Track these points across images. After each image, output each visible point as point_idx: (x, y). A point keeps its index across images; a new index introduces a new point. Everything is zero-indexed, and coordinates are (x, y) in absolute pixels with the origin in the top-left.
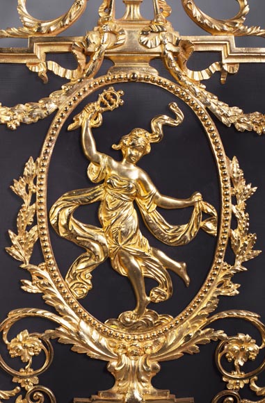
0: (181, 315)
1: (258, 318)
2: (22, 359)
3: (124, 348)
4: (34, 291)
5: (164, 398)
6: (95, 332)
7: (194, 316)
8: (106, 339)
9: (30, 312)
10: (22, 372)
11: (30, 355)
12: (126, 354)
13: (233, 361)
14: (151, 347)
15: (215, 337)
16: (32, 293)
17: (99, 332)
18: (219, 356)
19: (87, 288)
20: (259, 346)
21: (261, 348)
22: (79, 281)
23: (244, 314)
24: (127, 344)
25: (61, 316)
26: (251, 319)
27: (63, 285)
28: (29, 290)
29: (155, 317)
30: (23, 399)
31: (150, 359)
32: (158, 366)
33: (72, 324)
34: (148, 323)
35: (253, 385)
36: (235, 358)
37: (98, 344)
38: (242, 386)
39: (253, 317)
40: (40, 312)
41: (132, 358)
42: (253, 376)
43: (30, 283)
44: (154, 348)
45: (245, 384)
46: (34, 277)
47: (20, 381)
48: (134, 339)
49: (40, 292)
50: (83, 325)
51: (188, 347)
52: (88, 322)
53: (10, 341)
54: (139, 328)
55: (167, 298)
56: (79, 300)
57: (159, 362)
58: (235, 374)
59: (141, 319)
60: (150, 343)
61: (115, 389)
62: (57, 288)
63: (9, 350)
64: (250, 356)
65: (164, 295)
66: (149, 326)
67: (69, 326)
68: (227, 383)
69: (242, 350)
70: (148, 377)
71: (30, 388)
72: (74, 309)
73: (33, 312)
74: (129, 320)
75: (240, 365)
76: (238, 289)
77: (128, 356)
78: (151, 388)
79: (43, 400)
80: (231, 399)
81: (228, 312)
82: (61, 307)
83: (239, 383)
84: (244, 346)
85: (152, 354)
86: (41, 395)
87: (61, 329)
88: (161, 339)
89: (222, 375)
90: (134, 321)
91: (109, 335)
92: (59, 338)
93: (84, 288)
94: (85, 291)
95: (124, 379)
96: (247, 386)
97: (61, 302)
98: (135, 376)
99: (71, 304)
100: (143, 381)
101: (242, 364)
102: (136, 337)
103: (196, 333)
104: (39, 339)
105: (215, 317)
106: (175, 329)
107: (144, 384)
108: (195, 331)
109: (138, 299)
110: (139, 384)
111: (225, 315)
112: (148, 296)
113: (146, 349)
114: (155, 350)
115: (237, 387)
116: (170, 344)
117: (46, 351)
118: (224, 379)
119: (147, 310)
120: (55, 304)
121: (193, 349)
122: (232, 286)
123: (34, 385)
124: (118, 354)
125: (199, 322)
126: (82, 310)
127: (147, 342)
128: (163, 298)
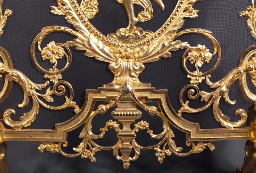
0: (159, 30)
1: (211, 34)
2: (51, 61)
3: (120, 53)
4: (59, 14)
5: (147, 88)
6: (100, 42)
7: (167, 31)
8: (108, 47)
9: (56, 28)
10: (51, 71)
11: (56, 59)
12: (121, 57)
13: (194, 64)
14: (138, 53)
15: (182, 46)
16: (58, 15)
17: (103, 42)
18: (185, 60)
19: (96, 11)
20: (212, 53)
21: (213, 55)
22: (89, 6)
23: (201, 31)
24: (122, 50)
25: (77, 31)
26: (207, 34)
27: (79, 9)
28: (56, 13)
29: (141, 32)
30: (51, 90)
31: (138, 61)
32: (143, 66)
33: (85, 36)
34: (136, 37)
35: (208, 80)
36: (195, 62)
37: (102, 51)
38: (200, 81)
39: (207, 33)
40: (63, 28)
41: (126, 60)
42: (208, 74)
43: (56, 8)
44: (140, 53)
45: (202, 80)
46: (59, 4)
47: (49, 77)
48: (127, 47)
49: (63, 14)
50: (92, 37)
51: (163, 53)
52: (96, 35)
53: (42, 49)
54: (131, 40)
55: (149, 19)
56: (90, 20)
57: (144, 64)
58: (196, 73)
59: (131, 34)
60: (138, 49)
61: (114, 82)
62: (75, 11)
63: (42, 55)
64: (206, 60)
65: (147, 17)
66: (137, 38)
67: (83, 38)
68: (190, 79)
69: (200, 56)
70: (136, 74)
71: (56, 82)
72: (86, 26)
73: (58, 28)
74: (123, 34)
75: (199, 67)
76: (197, 13)
77: (123, 59)
78: (138, 82)
79: (65, 90)
80: (193, 91)
81: (191, 29)
82: (77, 24)
83: (198, 79)
84: (202, 53)
85: (139, 58)
86: (63, 87)
87: (77, 40)
88: (145, 48)
89: (187, 74)
90: (127, 35)
91: (109, 44)
92: (76, 46)
93: (92, 11)
94: (94, 14)
95: (120, 75)
96: (204, 81)
97: (77, 21)
98: (128, 73)
99: (84, 22)
100: (133, 77)
101: (200, 65)
102: (128, 46)
103: (169, 43)
104: (63, 47)
105: (182, 33)
106: (155, 40)
107: (134, 79)
108: (169, 42)
109: (130, 19)
110: (130, 78)
111: (189, 31)
112: (137, 17)
113: (135, 53)
114: (141, 54)
115: (197, 82)
116: (151, 50)
117: (67, 56)
118: (188, 76)
119: (136, 27)
120: (73, 22)
121: (167, 54)
122: (194, 11)
123: (59, 80)
124: (116, 57)
125: (171, 36)
126: (92, 26)
127: (136, 49)
128: (146, 19)
